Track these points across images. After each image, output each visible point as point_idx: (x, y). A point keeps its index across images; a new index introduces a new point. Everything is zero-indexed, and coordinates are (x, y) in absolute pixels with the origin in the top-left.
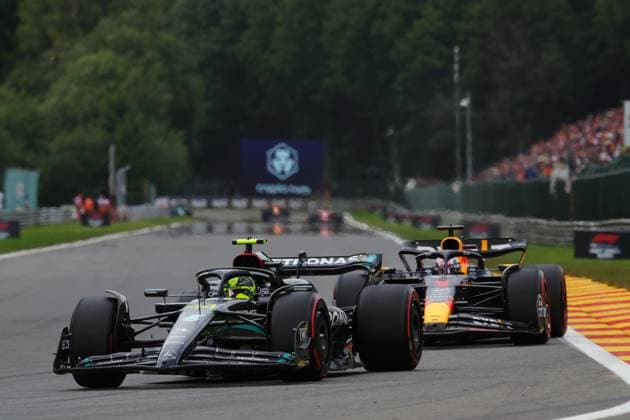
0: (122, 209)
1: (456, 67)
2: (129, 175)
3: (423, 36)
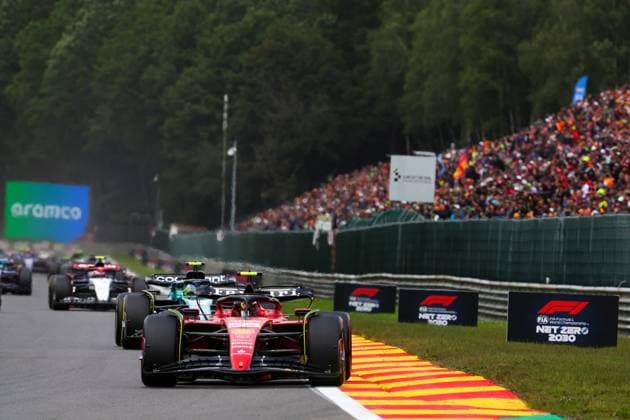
1: (225, 115)
3: (192, 84)
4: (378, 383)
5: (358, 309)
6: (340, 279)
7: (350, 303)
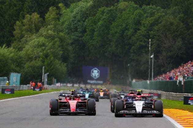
0: (46, 86)
1: (150, 46)
2: (48, 75)
3: (140, 36)
5: (191, 104)
6: (185, 95)
7: (189, 102)
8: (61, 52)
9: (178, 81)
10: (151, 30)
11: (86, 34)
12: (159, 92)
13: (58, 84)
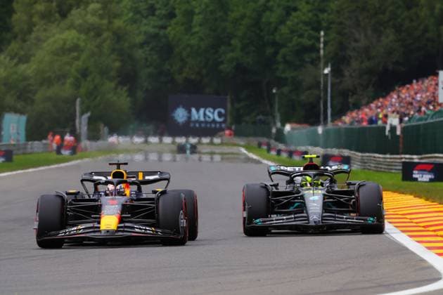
0: (85, 143)
1: (322, 45)
2: (90, 119)
3: (298, 24)
4: (435, 231)
5: (419, 179)
6: (406, 158)
7: (414, 176)
8: (117, 64)
9: (388, 128)
10: (323, 11)
11: (174, 21)
12: (346, 152)
13: (113, 139)
